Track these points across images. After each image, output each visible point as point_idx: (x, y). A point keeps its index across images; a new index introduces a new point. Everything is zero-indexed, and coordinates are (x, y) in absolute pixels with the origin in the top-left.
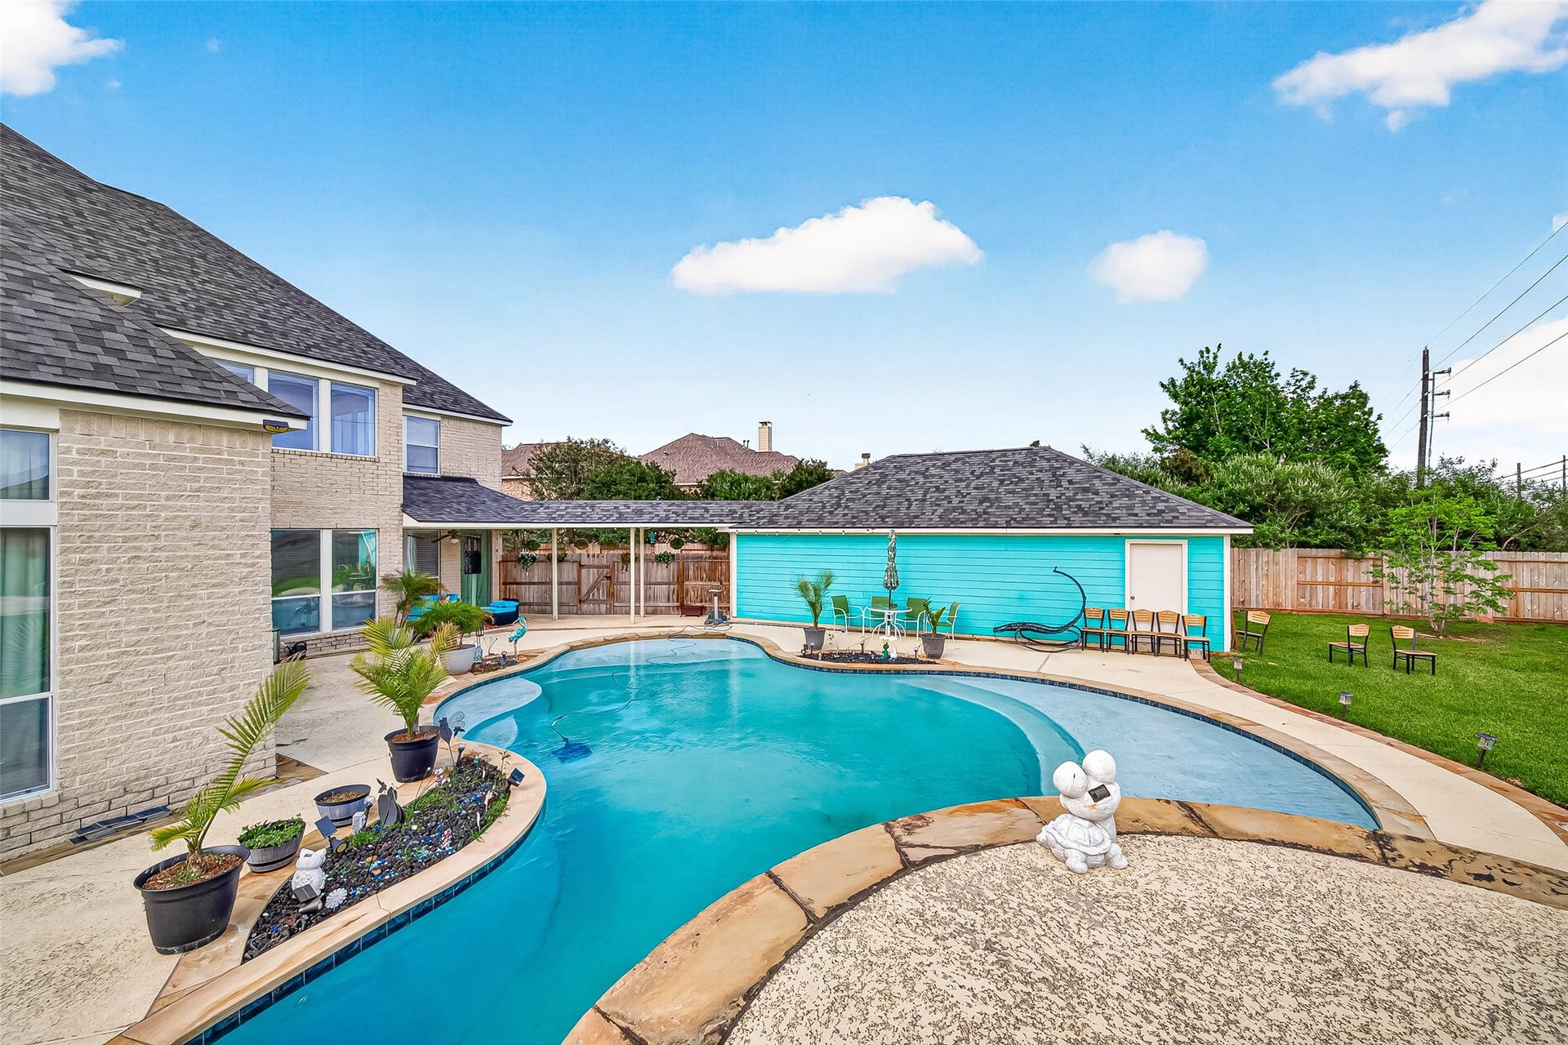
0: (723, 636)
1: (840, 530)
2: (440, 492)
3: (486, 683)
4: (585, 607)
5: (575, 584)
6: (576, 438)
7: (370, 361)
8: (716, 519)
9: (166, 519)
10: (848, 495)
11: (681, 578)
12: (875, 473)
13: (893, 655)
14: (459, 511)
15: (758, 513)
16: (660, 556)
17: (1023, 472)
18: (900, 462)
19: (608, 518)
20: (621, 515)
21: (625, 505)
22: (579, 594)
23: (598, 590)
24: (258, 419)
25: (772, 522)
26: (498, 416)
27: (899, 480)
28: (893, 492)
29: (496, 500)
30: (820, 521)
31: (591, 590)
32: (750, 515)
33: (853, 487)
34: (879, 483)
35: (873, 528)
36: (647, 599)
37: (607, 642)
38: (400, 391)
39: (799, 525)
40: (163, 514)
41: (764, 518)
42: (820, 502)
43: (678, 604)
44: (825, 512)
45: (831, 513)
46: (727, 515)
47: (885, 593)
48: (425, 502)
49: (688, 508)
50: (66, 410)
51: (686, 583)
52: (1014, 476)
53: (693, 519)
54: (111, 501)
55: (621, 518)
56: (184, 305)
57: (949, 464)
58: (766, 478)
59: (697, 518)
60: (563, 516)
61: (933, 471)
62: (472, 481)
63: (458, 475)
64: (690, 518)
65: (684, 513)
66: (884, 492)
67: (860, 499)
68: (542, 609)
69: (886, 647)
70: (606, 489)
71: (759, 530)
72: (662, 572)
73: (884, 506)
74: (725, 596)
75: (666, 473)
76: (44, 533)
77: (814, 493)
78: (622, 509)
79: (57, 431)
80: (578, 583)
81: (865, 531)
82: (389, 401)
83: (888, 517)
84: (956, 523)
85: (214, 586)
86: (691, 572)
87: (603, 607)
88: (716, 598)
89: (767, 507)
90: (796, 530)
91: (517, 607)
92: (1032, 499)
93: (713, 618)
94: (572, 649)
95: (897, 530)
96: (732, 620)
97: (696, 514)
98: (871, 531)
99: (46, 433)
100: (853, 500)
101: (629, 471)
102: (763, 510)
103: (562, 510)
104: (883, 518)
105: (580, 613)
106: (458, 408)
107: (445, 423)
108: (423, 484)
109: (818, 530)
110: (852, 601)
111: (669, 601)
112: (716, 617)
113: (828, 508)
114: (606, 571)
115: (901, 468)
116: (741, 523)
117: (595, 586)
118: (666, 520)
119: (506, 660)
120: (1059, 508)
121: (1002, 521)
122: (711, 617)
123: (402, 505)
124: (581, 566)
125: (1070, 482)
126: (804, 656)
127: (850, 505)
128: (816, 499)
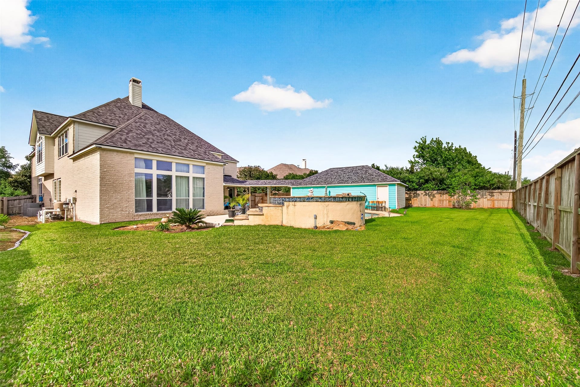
6: (250, 165)
8: (287, 184)
12: (326, 173)
16: (274, 194)
17: (359, 171)
18: (331, 170)
19: (263, 184)
22: (255, 203)
25: (300, 184)
26: (236, 161)
27: (331, 174)
28: (329, 177)
30: (311, 184)
32: (296, 183)
33: (320, 176)
35: (323, 185)
46: (290, 183)
50: (207, 164)
52: (357, 172)
53: (282, 184)
55: (266, 184)
57: (343, 170)
58: (302, 175)
61: (339, 172)
62: (231, 176)
63: (228, 175)
65: (280, 183)
66: (327, 177)
67: (321, 178)
71: (297, 186)
73: (326, 180)
76: (204, 178)
78: (266, 182)
80: (255, 200)
81: (321, 185)
83: (327, 182)
84: (342, 183)
89: (300, 181)
90: (305, 186)
92: (359, 177)
95: (328, 185)
99: (204, 167)
100: (319, 179)
101: (265, 174)
102: (298, 182)
103: (251, 182)
104: (325, 183)
106: (228, 159)
113: (313, 181)
114: (261, 197)
115: (332, 171)
116: (293, 185)
117: (259, 201)
120: (364, 179)
121: (351, 182)
124: (255, 196)
125: (369, 173)
127: (319, 180)
128: (311, 179)
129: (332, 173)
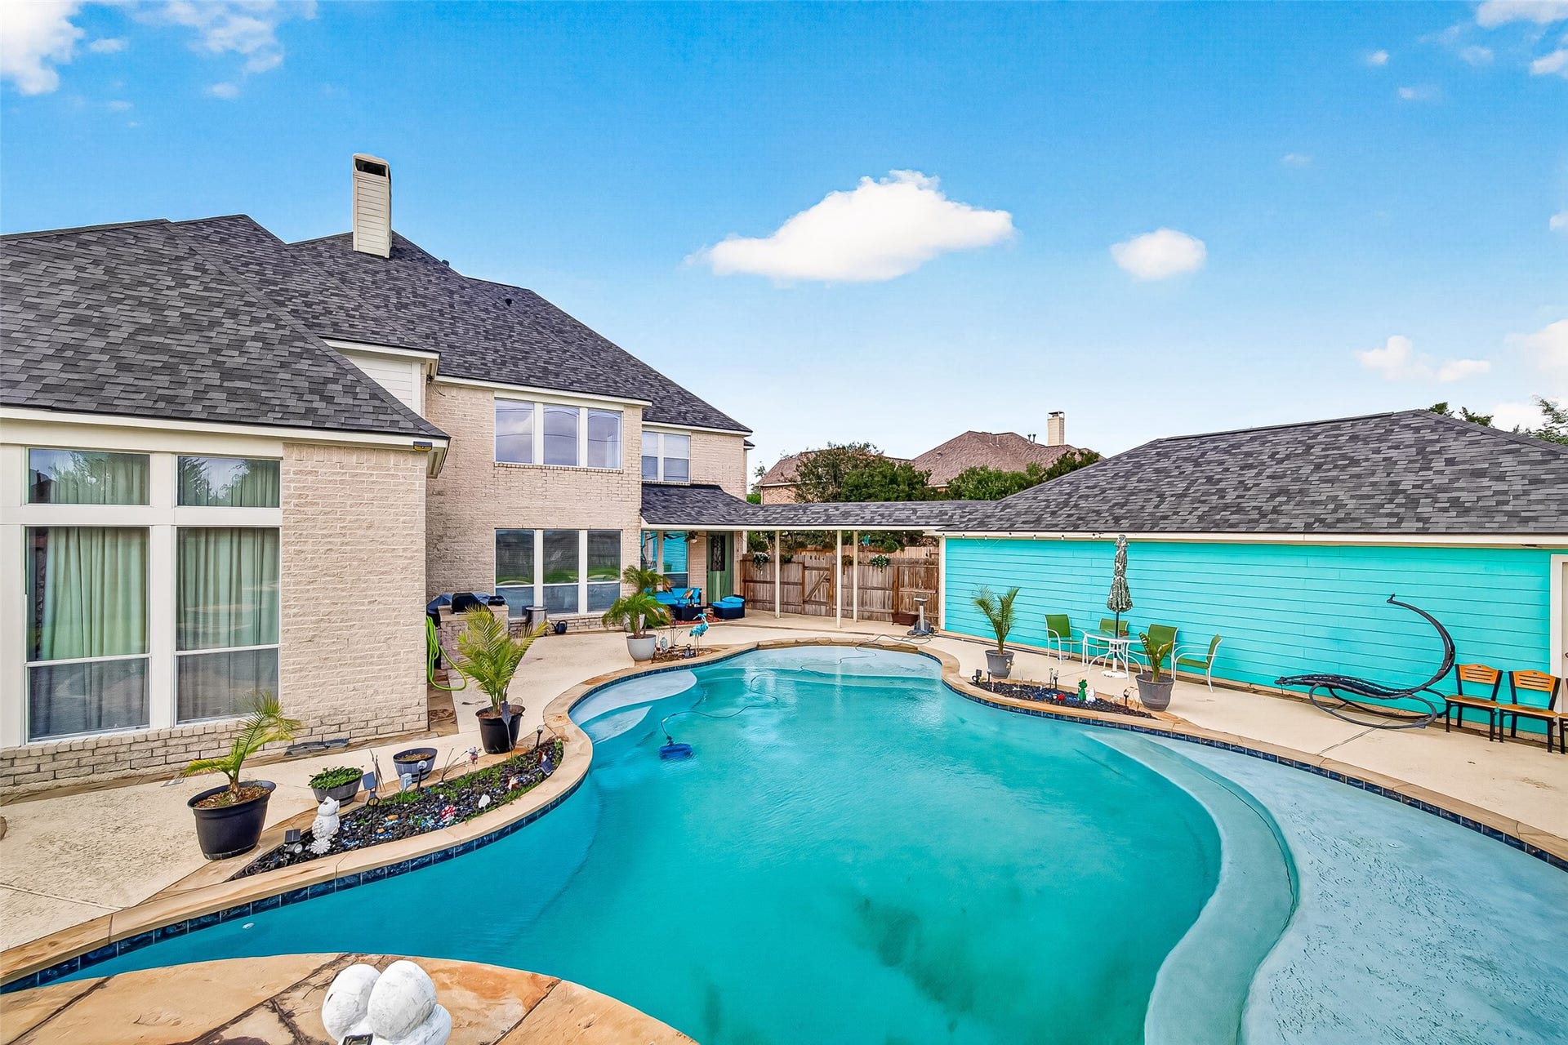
0: (915, 650)
1: (1059, 535)
2: (683, 498)
3: (657, 672)
4: (807, 607)
5: (800, 584)
6: (839, 442)
7: (617, 389)
8: (922, 521)
9: (350, 522)
10: (1083, 491)
11: (896, 585)
12: (1128, 463)
13: (1090, 698)
14: (689, 514)
15: (971, 514)
16: (874, 560)
17: (1360, 451)
18: (1161, 448)
19: (816, 521)
20: (829, 517)
21: (835, 508)
22: (804, 596)
23: (819, 590)
24: (409, 441)
25: (982, 525)
26: (743, 428)
27: (1157, 471)
28: (1143, 486)
29: (728, 505)
30: (1037, 523)
31: (813, 591)
32: (961, 517)
33: (1093, 481)
34: (1128, 475)
35: (1100, 532)
36: (862, 603)
37: (797, 644)
38: (640, 413)
39: (1011, 529)
40: (348, 518)
41: (975, 519)
42: (1044, 501)
43: (893, 611)
44: (1047, 513)
45: (1053, 513)
46: (936, 517)
47: (1111, 616)
48: (664, 507)
49: (897, 510)
50: (289, 443)
51: (901, 589)
52: (1344, 457)
53: (898, 522)
54: (315, 508)
55: (828, 520)
56: (494, 361)
57: (1239, 445)
58: (1018, 475)
59: (902, 521)
60: (776, 518)
61: (1211, 456)
62: (717, 488)
63: (705, 483)
64: (895, 520)
65: (890, 515)
66: (1130, 487)
67: (1096, 496)
68: (768, 606)
69: (1083, 684)
70: (859, 492)
71: (967, 534)
72: (876, 577)
73: (1122, 506)
74: (933, 606)
75: (921, 474)
76: (274, 531)
77: (1041, 490)
78: (832, 511)
79: (282, 458)
80: (802, 584)
81: (1090, 535)
82: (631, 420)
83: (1126, 518)
84: (1233, 528)
85: (383, 573)
86: (906, 578)
87: (823, 608)
88: (921, 608)
89: (988, 507)
90: (1006, 534)
91: (743, 603)
92: (1366, 490)
93: (919, 628)
94: (758, 647)
95: (1129, 536)
96: (940, 633)
97: (903, 517)
98: (1097, 535)
99: (278, 461)
100: (1086, 497)
101: (880, 473)
102: (977, 511)
103: (778, 513)
104: (1117, 520)
105: (803, 613)
106: (707, 423)
107: (694, 436)
108: (673, 491)
109: (1032, 534)
110: (1076, 623)
111: (884, 608)
112: (923, 628)
113: (1053, 508)
114: (826, 572)
115: (1166, 456)
116: (949, 526)
117: (816, 587)
118: (871, 522)
119: (690, 652)
120: (1413, 502)
121: (1299, 524)
122: (917, 629)
123: (641, 510)
124: (804, 567)
125: (1450, 462)
126: (977, 684)
127: (1083, 504)
128: (1042, 497)
129: (1164, 463)
